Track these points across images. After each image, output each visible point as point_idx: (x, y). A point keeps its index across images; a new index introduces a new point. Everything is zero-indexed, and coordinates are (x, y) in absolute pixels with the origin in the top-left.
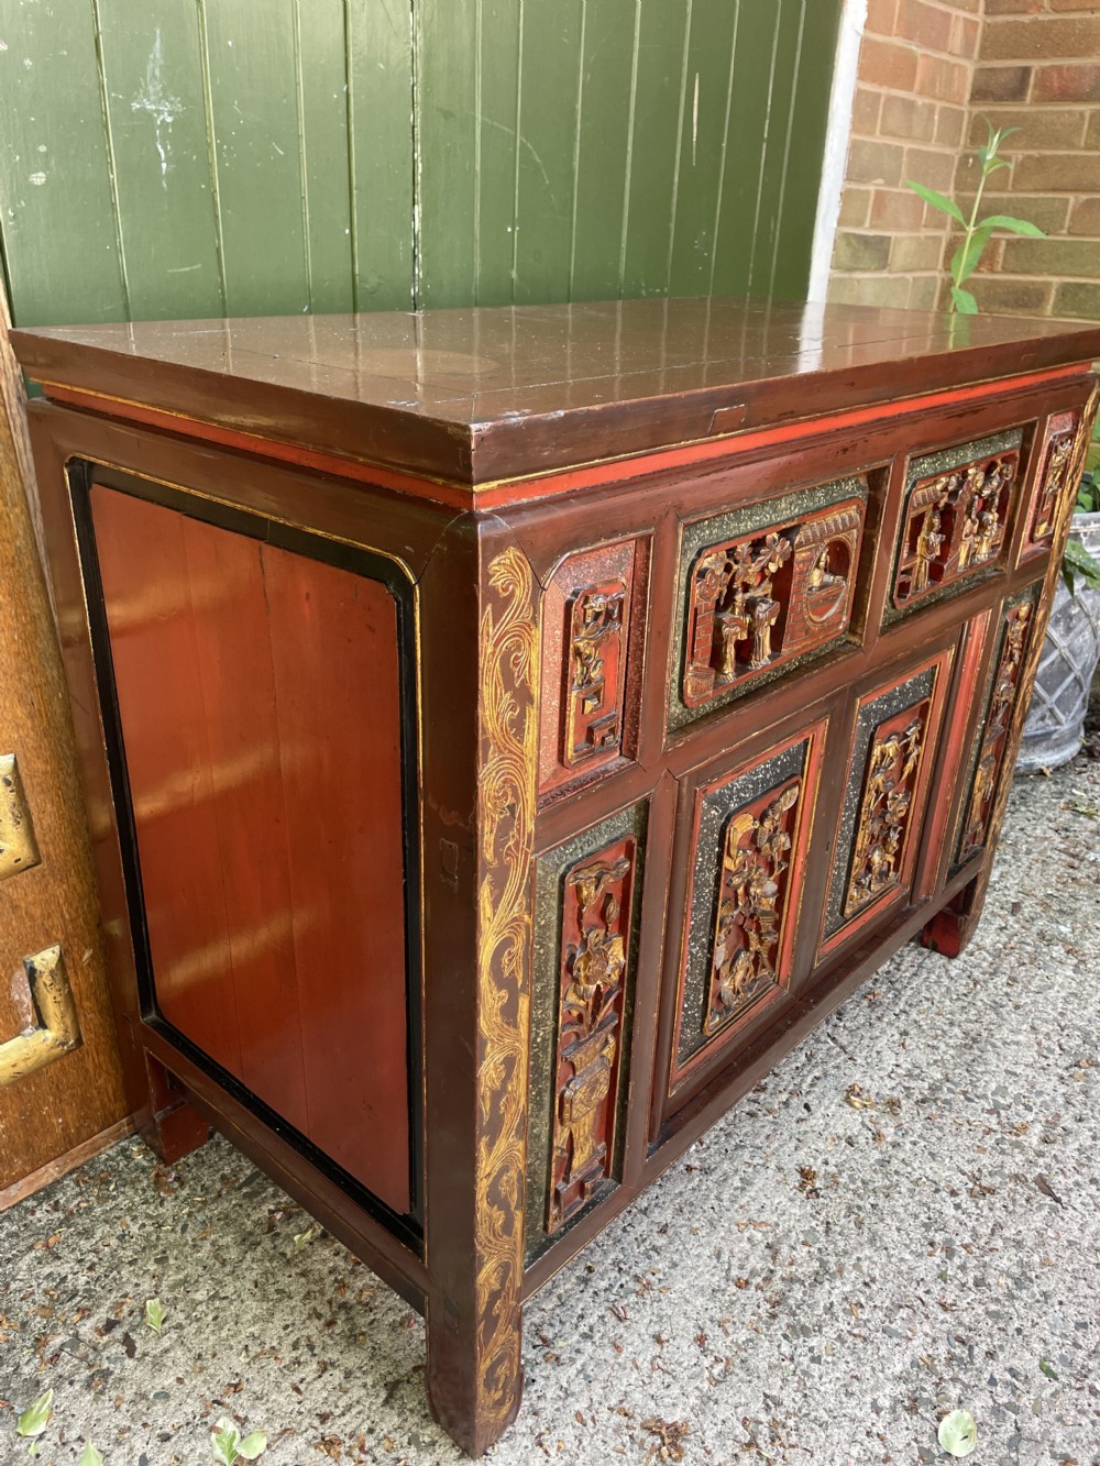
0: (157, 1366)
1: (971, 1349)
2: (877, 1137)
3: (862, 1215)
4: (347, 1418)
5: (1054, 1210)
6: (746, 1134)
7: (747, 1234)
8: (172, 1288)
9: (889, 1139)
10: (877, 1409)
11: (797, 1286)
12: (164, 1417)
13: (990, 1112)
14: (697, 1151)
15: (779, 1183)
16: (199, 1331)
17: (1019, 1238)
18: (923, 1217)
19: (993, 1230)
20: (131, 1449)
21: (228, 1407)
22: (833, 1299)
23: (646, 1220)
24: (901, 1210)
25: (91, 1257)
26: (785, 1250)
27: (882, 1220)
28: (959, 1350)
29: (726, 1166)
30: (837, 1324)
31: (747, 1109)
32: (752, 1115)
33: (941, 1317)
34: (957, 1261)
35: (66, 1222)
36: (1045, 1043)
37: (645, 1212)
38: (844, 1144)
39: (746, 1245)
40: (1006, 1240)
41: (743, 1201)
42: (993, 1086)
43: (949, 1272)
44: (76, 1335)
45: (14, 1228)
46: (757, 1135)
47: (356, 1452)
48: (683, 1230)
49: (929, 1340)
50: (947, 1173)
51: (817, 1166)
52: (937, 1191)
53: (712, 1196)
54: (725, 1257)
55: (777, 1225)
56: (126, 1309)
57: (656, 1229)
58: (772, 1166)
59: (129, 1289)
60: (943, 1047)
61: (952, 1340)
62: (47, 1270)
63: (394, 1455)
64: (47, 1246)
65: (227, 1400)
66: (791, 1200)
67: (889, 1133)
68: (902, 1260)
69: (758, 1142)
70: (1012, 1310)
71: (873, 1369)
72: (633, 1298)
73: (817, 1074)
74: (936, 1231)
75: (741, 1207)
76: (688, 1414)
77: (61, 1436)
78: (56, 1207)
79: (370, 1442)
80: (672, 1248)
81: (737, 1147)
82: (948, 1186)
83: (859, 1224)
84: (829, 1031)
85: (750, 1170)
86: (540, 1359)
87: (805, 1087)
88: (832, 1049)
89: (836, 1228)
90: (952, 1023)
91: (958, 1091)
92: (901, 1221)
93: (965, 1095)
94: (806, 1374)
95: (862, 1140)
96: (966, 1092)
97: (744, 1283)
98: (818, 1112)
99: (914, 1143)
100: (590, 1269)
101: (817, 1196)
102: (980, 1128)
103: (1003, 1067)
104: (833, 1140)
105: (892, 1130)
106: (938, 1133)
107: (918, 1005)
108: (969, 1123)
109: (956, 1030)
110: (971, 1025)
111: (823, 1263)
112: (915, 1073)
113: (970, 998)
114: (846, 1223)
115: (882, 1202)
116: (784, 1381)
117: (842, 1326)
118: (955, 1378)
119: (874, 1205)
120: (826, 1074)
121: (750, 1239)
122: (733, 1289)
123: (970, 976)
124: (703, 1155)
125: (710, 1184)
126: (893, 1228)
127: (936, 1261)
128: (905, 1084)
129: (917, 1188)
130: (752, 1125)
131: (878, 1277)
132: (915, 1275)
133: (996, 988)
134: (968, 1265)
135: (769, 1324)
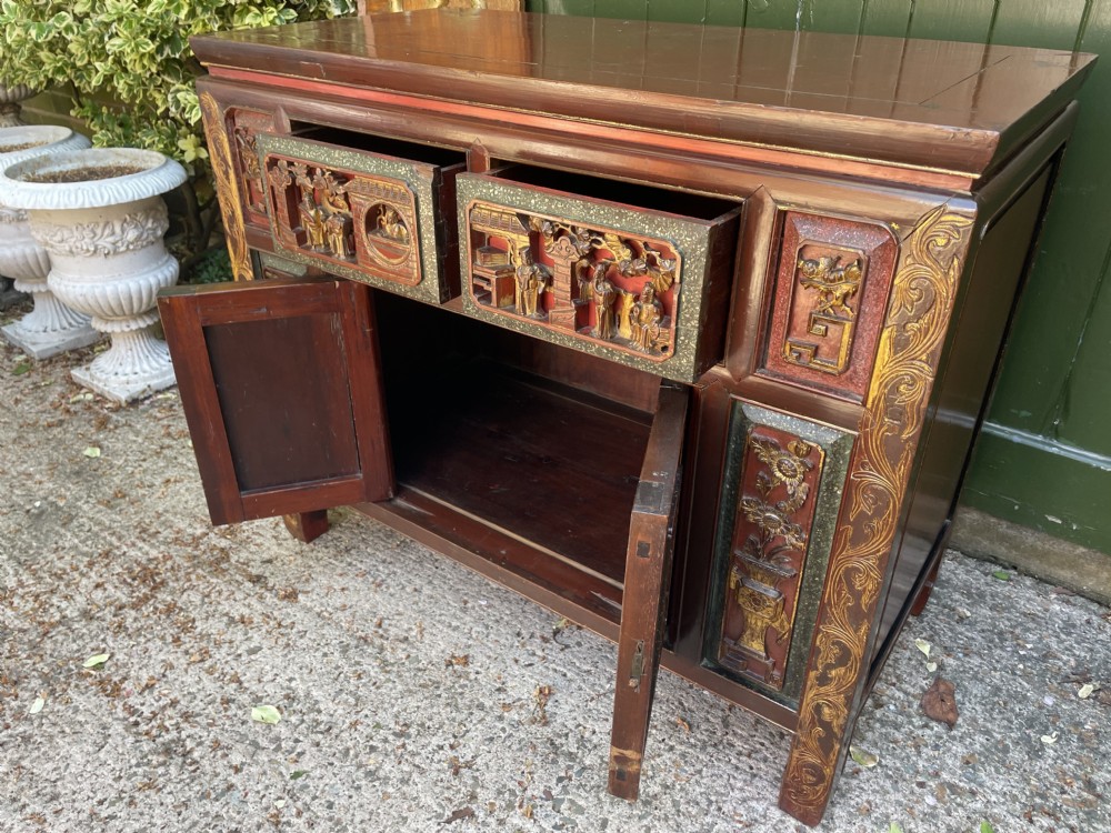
1: (322, 733)
2: (507, 707)
3: (432, 688)
5: (439, 816)
6: (498, 630)
7: (414, 627)
9: (506, 714)
10: (291, 680)
11: (376, 650)
13: (547, 792)
14: (481, 605)
15: (457, 645)
17: (411, 782)
18: (429, 723)
19: (418, 767)
22: (365, 666)
23: (424, 583)
24: (435, 710)
26: (404, 646)
27: (426, 698)
28: (322, 727)
29: (468, 619)
31: (523, 632)
32: (519, 634)
33: (347, 721)
34: (391, 738)
37: (429, 582)
38: (498, 685)
39: (406, 626)
41: (439, 626)
42: (582, 803)
43: (381, 731)
46: (499, 635)
48: (416, 598)
49: (332, 712)
50: (472, 746)
51: (471, 669)
52: (455, 737)
53: (443, 612)
54: (397, 617)
55: (422, 643)
57: (418, 587)
58: (470, 642)
61: (330, 724)
66: (443, 652)
67: (513, 715)
68: (393, 706)
69: (492, 636)
70: (348, 763)
71: (316, 681)
72: (371, 580)
73: (569, 675)
74: (418, 730)
75: (435, 625)
76: (302, 603)
80: (403, 594)
81: (487, 627)
82: (459, 744)
83: (423, 686)
85: (466, 631)
87: (552, 665)
88: (602, 687)
89: (420, 674)
90: (668, 787)
91: (570, 773)
92: (425, 709)
93: (566, 778)
94: (317, 650)
95: (501, 696)
96: (570, 779)
97: (380, 626)
98: (527, 672)
99: (503, 730)
100: (391, 563)
101: (447, 666)
102: (524, 780)
103: (610, 817)
104: (499, 678)
105: (516, 717)
106: (514, 747)
107: (686, 762)
108: (530, 773)
109: (657, 789)
110: (670, 804)
111: (392, 665)
112: (588, 745)
113: (716, 813)
114: (424, 678)
115: (442, 701)
116: (315, 640)
117: (346, 669)
118: (303, 721)
119: (439, 696)
120: (570, 681)
121: (410, 629)
122: (375, 620)
123: (756, 820)
124: (477, 608)
125: (453, 610)
126: (419, 704)
127: (392, 725)
128: (570, 735)
129: (456, 724)
130: (507, 633)
131: (380, 691)
132: (380, 711)
134: (387, 744)
135: (352, 636)
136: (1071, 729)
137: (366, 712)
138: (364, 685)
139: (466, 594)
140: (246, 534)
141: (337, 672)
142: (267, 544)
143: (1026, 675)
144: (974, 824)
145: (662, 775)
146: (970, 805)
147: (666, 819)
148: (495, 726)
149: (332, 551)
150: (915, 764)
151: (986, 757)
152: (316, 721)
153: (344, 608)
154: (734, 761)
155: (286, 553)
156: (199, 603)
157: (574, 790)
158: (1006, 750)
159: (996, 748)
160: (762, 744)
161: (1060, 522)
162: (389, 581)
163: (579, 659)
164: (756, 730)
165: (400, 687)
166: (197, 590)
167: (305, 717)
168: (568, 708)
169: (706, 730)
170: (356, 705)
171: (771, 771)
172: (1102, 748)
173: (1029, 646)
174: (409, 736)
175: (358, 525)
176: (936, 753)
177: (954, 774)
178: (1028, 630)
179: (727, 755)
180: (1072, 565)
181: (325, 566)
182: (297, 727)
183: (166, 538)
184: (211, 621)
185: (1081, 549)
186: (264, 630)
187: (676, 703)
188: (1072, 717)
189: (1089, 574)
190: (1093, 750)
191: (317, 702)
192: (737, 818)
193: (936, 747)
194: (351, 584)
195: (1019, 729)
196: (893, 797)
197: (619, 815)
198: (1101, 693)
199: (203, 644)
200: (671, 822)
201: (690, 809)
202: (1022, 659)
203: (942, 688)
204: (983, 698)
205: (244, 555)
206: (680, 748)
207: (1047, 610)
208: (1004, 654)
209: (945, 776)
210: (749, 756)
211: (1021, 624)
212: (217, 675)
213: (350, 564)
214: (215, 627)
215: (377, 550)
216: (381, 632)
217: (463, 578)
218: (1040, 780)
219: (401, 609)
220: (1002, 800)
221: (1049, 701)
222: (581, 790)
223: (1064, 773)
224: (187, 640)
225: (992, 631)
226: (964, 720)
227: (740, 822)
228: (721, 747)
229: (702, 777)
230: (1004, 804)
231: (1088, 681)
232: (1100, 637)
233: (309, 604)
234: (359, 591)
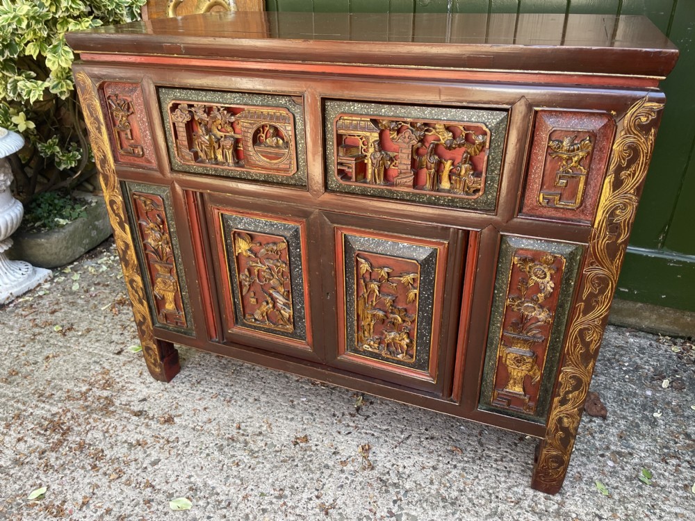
1: (225, 508)
2: (344, 463)
3: (290, 462)
6: (320, 415)
7: (263, 424)
9: (345, 468)
10: (189, 477)
11: (243, 445)
14: (303, 401)
15: (296, 430)
18: (296, 485)
19: (300, 515)
22: (239, 457)
23: (260, 394)
24: (297, 475)
26: (261, 438)
27: (289, 469)
28: (223, 504)
29: (298, 412)
31: (336, 413)
32: (334, 415)
33: (240, 496)
34: (274, 500)
37: (263, 393)
38: (333, 450)
39: (258, 425)
41: (280, 420)
42: (414, 513)
43: (266, 498)
46: (322, 418)
48: (258, 405)
49: (227, 493)
50: (331, 493)
51: (312, 443)
52: (317, 490)
53: (279, 411)
54: (249, 420)
55: (273, 433)
57: (256, 398)
58: (305, 426)
60: (435, 487)
61: (228, 501)
66: (288, 436)
67: (349, 467)
68: (268, 479)
69: (317, 420)
71: (208, 474)
72: (222, 399)
73: (375, 434)
74: (291, 491)
75: (277, 420)
76: (179, 423)
80: (248, 404)
81: (312, 414)
82: (322, 495)
83: (284, 461)
84: (413, 435)
85: (299, 420)
86: (192, 383)
87: (363, 431)
88: (399, 437)
89: (278, 454)
90: (461, 491)
91: (399, 496)
92: (291, 476)
93: (398, 500)
94: (201, 453)
95: (338, 457)
96: (401, 500)
97: (239, 428)
98: (349, 438)
99: (347, 478)
100: (232, 385)
101: (295, 445)
102: (372, 507)
104: (332, 446)
105: (352, 468)
106: (359, 488)
107: (467, 473)
108: (375, 502)
109: (456, 494)
110: (467, 501)
111: (258, 452)
112: (403, 476)
113: (496, 500)
114: (282, 456)
115: (300, 468)
116: (197, 447)
117: (226, 461)
118: (208, 503)
119: (297, 466)
120: (378, 438)
121: (261, 426)
122: (235, 425)
123: (520, 499)
124: (301, 404)
125: (286, 408)
126: (286, 474)
127: (272, 492)
128: (390, 472)
129: (315, 481)
130: (327, 416)
131: (255, 471)
132: (260, 484)
133: (519, 514)
134: (273, 505)
135: (222, 438)
136: (666, 406)
137: (250, 487)
138: (243, 469)
139: (290, 396)
140: (120, 384)
141: (221, 465)
142: (139, 389)
143: (631, 381)
144: (638, 472)
145: (456, 484)
146: (632, 461)
147: (469, 511)
148: (341, 477)
149: (188, 385)
150: (594, 444)
151: (629, 432)
152: (218, 501)
153: (210, 421)
154: (494, 466)
155: (155, 392)
156: (102, 438)
157: (406, 506)
158: (638, 426)
159: (632, 425)
160: (507, 452)
161: (627, 290)
162: (235, 397)
163: (378, 423)
164: (500, 444)
165: (268, 466)
166: (97, 429)
167: (209, 500)
168: (383, 455)
169: (471, 451)
170: (242, 484)
171: (518, 467)
172: (686, 414)
173: (626, 364)
174: (286, 497)
175: (200, 365)
176: (603, 435)
177: (616, 445)
178: (622, 355)
179: (489, 463)
180: (635, 314)
181: (187, 396)
182: (205, 508)
183: (60, 397)
184: (115, 449)
185: (639, 305)
186: (157, 447)
187: (448, 438)
188: (664, 400)
189: (646, 318)
190: (683, 416)
191: (213, 488)
192: (509, 500)
193: (601, 432)
194: (210, 404)
195: (640, 412)
196: (590, 466)
197: (440, 515)
198: (674, 384)
199: (116, 466)
200: (472, 512)
201: (480, 501)
202: (626, 372)
203: (592, 397)
204: (614, 398)
205: (124, 399)
206: (460, 465)
207: (627, 342)
208: (615, 371)
209: (613, 447)
210: (502, 461)
211: (617, 353)
212: (133, 485)
213: (204, 391)
214: (121, 451)
215: (219, 378)
216: (241, 432)
217: (284, 386)
218: (662, 439)
219: (250, 414)
220: (648, 454)
221: (649, 393)
222: (410, 505)
223: (673, 432)
224: (102, 465)
225: (604, 360)
226: (610, 413)
227: (512, 502)
228: (484, 459)
229: (480, 480)
230: (649, 456)
231: (664, 378)
232: (660, 352)
233: (184, 423)
234: (216, 407)
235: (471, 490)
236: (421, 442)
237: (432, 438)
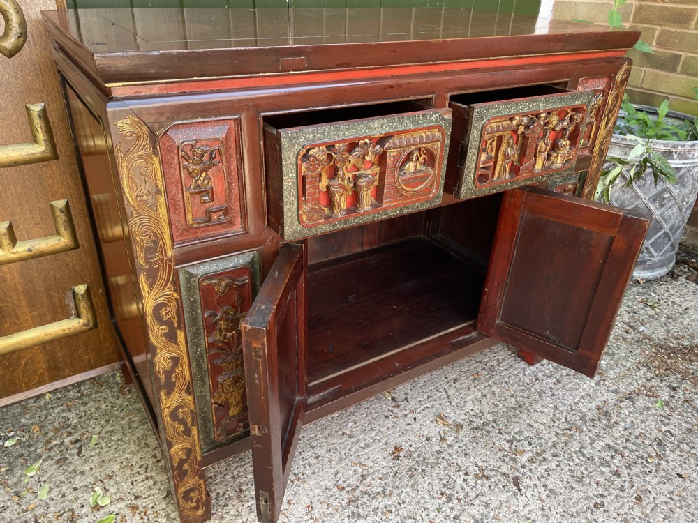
0: (86, 461)
2: (443, 440)
3: (415, 473)
4: (146, 500)
5: (515, 494)
6: (379, 425)
7: (354, 468)
8: (106, 433)
9: (448, 442)
11: (366, 496)
12: (78, 482)
13: (508, 441)
14: (351, 427)
15: (382, 449)
16: (108, 452)
17: (489, 502)
18: (445, 482)
19: (477, 496)
20: (61, 490)
21: (104, 483)
22: (380, 506)
23: (312, 451)
24: (435, 475)
25: (83, 414)
26: (369, 479)
27: (423, 477)
29: (361, 437)
30: (375, 517)
31: (385, 414)
32: (386, 417)
34: (450, 505)
35: (79, 398)
36: (558, 415)
37: (313, 448)
38: (424, 439)
39: (351, 473)
40: (481, 501)
41: (361, 453)
42: (517, 430)
43: (443, 509)
44: (63, 442)
45: (60, 396)
46: (383, 426)
47: (142, 514)
48: (326, 459)
50: (468, 464)
51: (406, 447)
52: (459, 471)
53: (348, 448)
54: (339, 476)
55: (371, 467)
56: (85, 436)
57: (314, 456)
58: (383, 442)
59: (90, 429)
60: (501, 406)
62: (64, 415)
63: (156, 519)
64: (67, 406)
65: (105, 481)
66: (384, 458)
67: (450, 440)
68: (423, 497)
69: (382, 430)
73: (428, 405)
74: (448, 489)
75: (358, 456)
77: (39, 478)
78: (78, 392)
79: (150, 512)
80: (317, 466)
81: (372, 429)
82: (466, 470)
83: (411, 477)
84: (446, 387)
85: (372, 441)
86: (235, 497)
87: (419, 410)
88: (442, 395)
89: (399, 476)
91: (497, 428)
92: (433, 480)
95: (434, 440)
96: (501, 429)
97: (342, 488)
98: (420, 422)
99: (460, 447)
101: (398, 460)
102: (498, 448)
103: (527, 422)
104: (419, 436)
105: (452, 438)
106: (475, 445)
108: (494, 444)
109: (513, 400)
110: (523, 399)
111: (384, 489)
112: (479, 415)
113: (530, 386)
114: (404, 475)
115: (428, 469)
119: (423, 470)
120: (432, 407)
121: (355, 471)
122: (335, 490)
123: (535, 376)
124: (354, 430)
125: (350, 443)
126: (427, 482)
127: (440, 502)
128: (471, 419)
129: (449, 467)
130: (384, 422)
131: (407, 502)
132: (426, 506)
133: (546, 384)
134: (455, 508)
135: (344, 509)
138: (398, 510)
139: (336, 431)
147: (531, 403)
148: (456, 450)
153: (310, 508)
157: (508, 430)
163: (418, 397)
164: (486, 355)
165: (408, 490)
168: (452, 414)
169: (482, 370)
171: (510, 360)
174: (452, 495)
179: (498, 369)
187: (462, 373)
192: (534, 380)
201: (526, 393)
206: (491, 383)
216: (348, 489)
217: (318, 429)
219: (332, 471)
222: (509, 427)
228: (493, 369)
234: (296, 493)
235: (515, 391)
236: (455, 387)
237: (456, 380)
